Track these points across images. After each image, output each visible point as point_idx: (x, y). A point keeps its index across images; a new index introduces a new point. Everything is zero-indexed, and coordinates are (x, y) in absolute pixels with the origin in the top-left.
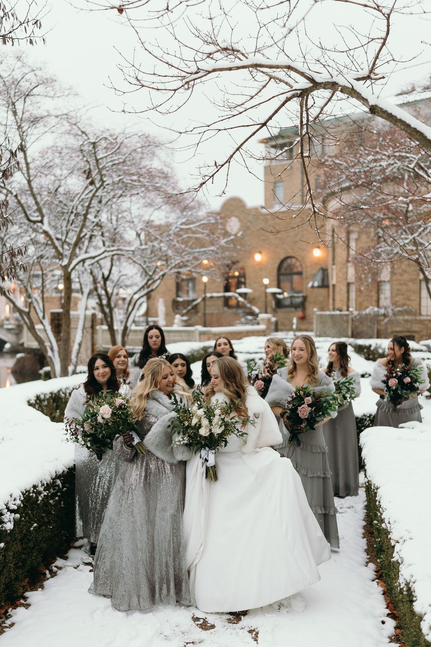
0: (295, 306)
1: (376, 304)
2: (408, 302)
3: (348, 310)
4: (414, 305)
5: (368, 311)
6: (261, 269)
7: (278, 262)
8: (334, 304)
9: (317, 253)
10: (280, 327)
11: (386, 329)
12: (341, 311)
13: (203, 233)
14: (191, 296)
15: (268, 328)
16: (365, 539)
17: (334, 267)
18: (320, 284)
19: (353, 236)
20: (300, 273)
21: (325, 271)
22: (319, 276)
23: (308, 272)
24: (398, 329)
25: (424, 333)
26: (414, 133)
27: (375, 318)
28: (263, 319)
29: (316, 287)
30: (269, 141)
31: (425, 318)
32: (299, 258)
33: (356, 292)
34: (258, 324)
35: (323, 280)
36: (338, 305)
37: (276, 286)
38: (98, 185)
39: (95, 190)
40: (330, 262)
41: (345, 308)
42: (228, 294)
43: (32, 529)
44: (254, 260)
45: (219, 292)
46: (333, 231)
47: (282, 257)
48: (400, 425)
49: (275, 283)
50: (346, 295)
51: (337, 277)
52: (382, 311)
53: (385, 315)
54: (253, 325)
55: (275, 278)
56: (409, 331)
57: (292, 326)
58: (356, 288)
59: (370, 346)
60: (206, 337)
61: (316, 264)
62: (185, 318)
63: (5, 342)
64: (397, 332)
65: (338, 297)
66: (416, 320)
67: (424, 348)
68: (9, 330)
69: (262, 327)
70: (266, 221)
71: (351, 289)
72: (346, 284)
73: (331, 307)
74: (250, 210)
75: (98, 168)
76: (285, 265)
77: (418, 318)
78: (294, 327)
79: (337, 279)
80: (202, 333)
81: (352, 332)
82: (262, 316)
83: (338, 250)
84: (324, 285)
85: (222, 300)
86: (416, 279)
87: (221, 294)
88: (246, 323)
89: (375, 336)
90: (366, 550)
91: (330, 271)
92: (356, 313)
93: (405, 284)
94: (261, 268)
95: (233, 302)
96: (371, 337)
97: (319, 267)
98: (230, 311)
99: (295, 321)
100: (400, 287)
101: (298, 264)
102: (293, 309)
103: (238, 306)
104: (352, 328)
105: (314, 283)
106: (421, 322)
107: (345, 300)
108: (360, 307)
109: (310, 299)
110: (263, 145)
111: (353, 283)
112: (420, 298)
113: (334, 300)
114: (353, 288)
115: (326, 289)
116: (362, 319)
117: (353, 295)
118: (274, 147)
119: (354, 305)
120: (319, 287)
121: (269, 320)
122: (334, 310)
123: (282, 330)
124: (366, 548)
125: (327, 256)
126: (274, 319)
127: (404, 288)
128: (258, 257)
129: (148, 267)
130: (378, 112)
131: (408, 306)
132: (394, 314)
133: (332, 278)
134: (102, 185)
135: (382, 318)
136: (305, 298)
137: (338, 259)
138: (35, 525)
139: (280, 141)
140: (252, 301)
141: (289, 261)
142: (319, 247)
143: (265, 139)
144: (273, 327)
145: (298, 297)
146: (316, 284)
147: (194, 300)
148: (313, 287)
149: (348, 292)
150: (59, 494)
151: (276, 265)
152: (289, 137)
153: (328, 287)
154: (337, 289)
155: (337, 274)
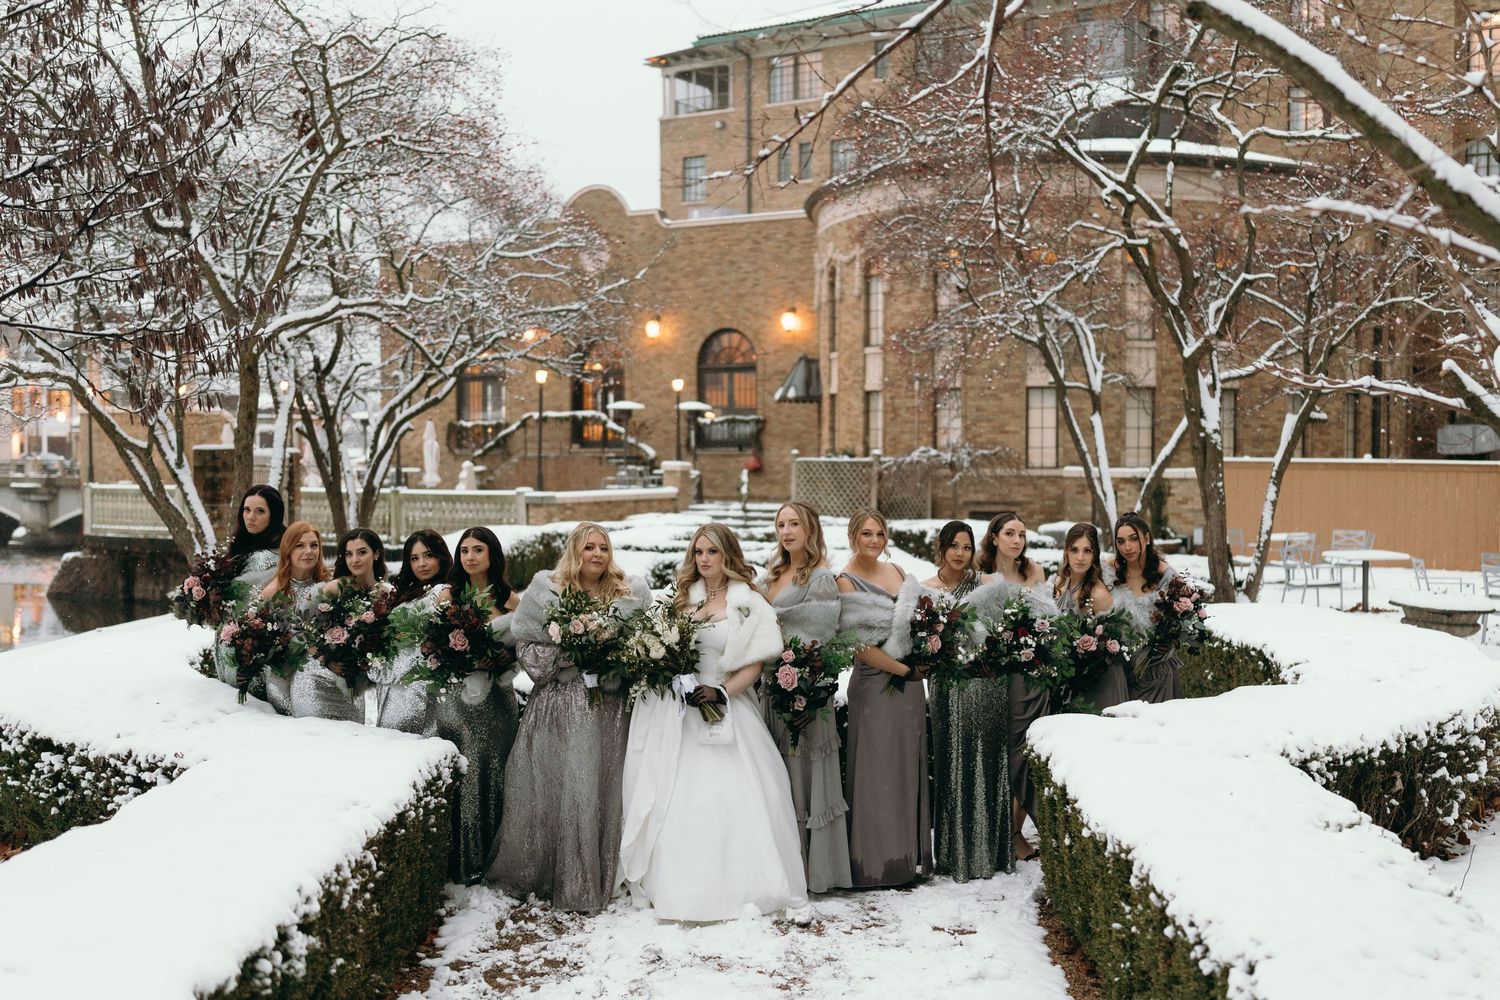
0: (741, 444)
1: (931, 439)
2: (1001, 438)
3: (866, 454)
4: (1014, 444)
5: (915, 455)
6: (659, 357)
7: (701, 340)
8: (832, 440)
9: (791, 323)
10: (707, 492)
11: (955, 497)
12: (852, 455)
13: (555, 270)
14: (491, 416)
15: (682, 492)
16: (1058, 966)
17: (834, 355)
18: (802, 393)
19: (879, 288)
20: (750, 368)
21: (811, 363)
22: (800, 374)
23: (768, 364)
24: (981, 497)
25: (1037, 506)
26: (1296, 68)
27: (930, 472)
28: (671, 472)
29: (790, 401)
30: (672, 61)
31: (1038, 473)
32: (750, 335)
33: (885, 412)
34: (660, 483)
35: (808, 383)
36: (843, 442)
37: (694, 397)
38: (330, 148)
39: (321, 159)
40: (825, 343)
41: (860, 448)
42: (580, 414)
43: (333, 971)
44: (645, 335)
45: (559, 409)
46: (832, 274)
47: (709, 331)
48: (1106, 711)
49: (694, 388)
50: (861, 420)
51: (843, 378)
52: (947, 457)
53: (952, 465)
54: (645, 485)
55: (694, 378)
56: (1005, 503)
57: (739, 489)
58: (885, 405)
59: (923, 534)
60: (543, 511)
61: (788, 347)
62: (480, 468)
63: (15, 524)
64: (979, 503)
65: (842, 424)
66: (1019, 477)
67: (1049, 540)
68: (24, 493)
69: (669, 490)
70: (672, 247)
71: (873, 406)
72: (861, 394)
73: (826, 446)
74: (634, 220)
75: (331, 108)
76: (715, 347)
77: (1024, 473)
78: (744, 490)
79: (840, 383)
80: (531, 504)
81: (879, 503)
82: (669, 465)
83: (843, 317)
84: (811, 395)
85: (567, 425)
86: (1018, 386)
87: (567, 413)
88: (631, 483)
89: (929, 513)
90: (1068, 991)
91: (823, 363)
92: (889, 460)
93: (995, 396)
94: (660, 352)
95: (594, 432)
96: (920, 516)
97: (801, 355)
98: (587, 453)
99: (745, 476)
100: (983, 403)
101: (745, 347)
102: (734, 451)
103: (607, 441)
104: (879, 493)
105: (786, 391)
106: (1031, 481)
107: (860, 430)
108: (891, 446)
109: (773, 427)
110: (658, 71)
111: (877, 392)
112: (1027, 428)
113: (832, 429)
114: (878, 404)
115: (814, 406)
116: (903, 473)
117: (878, 422)
118: (685, 76)
119: (880, 444)
120: (797, 400)
121: (685, 473)
122: (833, 451)
123: (712, 499)
124: (1067, 985)
125: (817, 329)
126: (694, 473)
127: (991, 404)
128: (653, 329)
129: (430, 345)
130: (1208, 18)
131: (1002, 444)
132: (972, 463)
133: (829, 382)
134: (340, 149)
135: (947, 471)
136: (761, 425)
137: (843, 337)
138: (340, 961)
139: (699, 64)
140: (642, 430)
141: (725, 339)
142: (793, 310)
143: (662, 58)
144: (694, 491)
145: (747, 422)
146: (792, 394)
147: (498, 427)
148: (784, 399)
149: (867, 412)
150: (371, 885)
151: (696, 348)
152: (719, 55)
153: (818, 400)
154: (841, 406)
155: (840, 371)
